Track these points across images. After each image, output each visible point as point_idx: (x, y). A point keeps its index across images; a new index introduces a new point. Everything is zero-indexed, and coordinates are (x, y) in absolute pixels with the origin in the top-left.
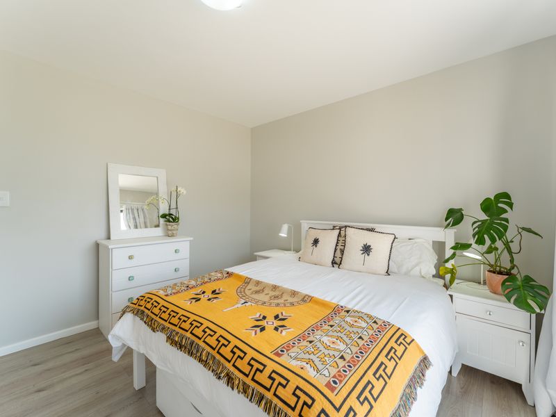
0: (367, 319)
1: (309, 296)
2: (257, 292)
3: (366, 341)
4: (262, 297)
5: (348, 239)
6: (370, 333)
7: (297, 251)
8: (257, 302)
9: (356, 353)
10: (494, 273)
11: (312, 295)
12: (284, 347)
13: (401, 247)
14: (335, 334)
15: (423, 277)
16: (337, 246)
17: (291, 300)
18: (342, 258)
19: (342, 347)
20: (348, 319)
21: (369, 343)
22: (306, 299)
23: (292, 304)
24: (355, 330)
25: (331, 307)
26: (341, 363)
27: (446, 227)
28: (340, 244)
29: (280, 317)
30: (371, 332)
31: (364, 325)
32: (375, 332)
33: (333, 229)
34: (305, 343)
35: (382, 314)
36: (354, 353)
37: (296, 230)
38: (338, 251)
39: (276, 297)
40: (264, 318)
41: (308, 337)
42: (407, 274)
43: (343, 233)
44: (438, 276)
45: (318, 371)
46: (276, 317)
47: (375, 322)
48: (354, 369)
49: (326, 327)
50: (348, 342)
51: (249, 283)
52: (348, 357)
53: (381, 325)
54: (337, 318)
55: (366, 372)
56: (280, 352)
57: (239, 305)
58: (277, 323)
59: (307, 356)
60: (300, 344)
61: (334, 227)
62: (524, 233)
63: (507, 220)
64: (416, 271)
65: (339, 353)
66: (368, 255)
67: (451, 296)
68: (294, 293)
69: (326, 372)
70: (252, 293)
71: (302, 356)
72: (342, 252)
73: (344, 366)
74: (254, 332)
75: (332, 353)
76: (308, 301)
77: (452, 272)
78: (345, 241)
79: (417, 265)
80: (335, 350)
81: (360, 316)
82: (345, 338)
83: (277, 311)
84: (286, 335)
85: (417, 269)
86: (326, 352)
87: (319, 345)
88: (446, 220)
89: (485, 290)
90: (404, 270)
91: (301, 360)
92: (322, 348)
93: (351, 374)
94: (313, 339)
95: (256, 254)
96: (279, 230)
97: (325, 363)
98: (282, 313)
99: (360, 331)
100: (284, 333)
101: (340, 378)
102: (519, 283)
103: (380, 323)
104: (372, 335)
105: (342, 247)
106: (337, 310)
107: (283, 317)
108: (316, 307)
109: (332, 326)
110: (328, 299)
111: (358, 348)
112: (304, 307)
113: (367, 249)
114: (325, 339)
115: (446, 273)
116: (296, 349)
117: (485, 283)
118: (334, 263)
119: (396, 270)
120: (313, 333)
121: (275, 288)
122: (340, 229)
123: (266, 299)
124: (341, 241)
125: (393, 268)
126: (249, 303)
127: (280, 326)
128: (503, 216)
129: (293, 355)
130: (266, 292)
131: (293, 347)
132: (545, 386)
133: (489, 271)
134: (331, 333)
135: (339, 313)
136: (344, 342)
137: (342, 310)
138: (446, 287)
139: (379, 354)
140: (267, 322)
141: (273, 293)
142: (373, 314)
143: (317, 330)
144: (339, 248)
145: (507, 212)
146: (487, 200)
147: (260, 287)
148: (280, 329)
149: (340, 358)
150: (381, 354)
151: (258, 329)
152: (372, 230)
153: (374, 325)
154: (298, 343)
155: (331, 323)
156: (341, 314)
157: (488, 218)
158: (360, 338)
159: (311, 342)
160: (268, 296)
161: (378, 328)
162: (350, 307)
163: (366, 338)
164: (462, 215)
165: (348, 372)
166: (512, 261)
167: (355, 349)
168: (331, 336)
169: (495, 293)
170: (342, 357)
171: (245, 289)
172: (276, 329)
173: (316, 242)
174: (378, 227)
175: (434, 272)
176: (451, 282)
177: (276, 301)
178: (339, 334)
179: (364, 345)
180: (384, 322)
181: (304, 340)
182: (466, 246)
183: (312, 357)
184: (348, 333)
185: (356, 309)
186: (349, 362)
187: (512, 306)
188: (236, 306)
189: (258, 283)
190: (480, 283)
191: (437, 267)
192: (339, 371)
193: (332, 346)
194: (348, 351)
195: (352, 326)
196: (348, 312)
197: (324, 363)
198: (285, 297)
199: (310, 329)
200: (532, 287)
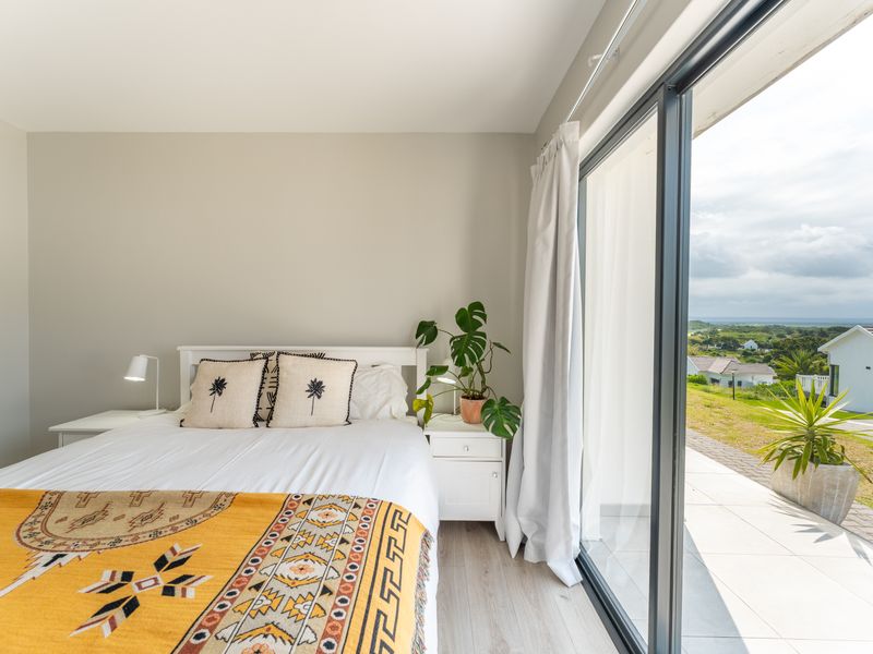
0: (343, 505)
1: (228, 495)
2: (85, 521)
3: (354, 544)
4: (106, 529)
5: (283, 374)
6: (355, 528)
7: (172, 406)
8: (94, 546)
9: (346, 571)
10: (468, 398)
11: (234, 490)
12: (201, 626)
13: (364, 378)
14: (300, 551)
15: (394, 418)
16: (261, 388)
17: (186, 513)
18: (272, 409)
19: (318, 570)
20: (313, 515)
21: (359, 545)
22: (222, 502)
23: (192, 522)
24: (330, 530)
25: (276, 503)
26: (327, 602)
27: (418, 347)
28: (266, 385)
29: (171, 559)
30: (355, 525)
31: (341, 516)
32: (361, 522)
33: (252, 359)
34: (245, 595)
35: (361, 488)
36: (341, 573)
37: (166, 365)
38: (265, 398)
39: (145, 518)
40: (127, 576)
41: (249, 578)
42: (374, 416)
43: (272, 365)
44: (411, 413)
45: (292, 640)
46: (161, 563)
47: (356, 506)
48: (351, 602)
49: (279, 544)
50: (326, 556)
51: (54, 505)
52: (334, 586)
53: (366, 508)
54: (294, 520)
55: (370, 597)
56: (194, 642)
57: (39, 571)
58: (165, 577)
59: (261, 620)
60: (237, 603)
61: (253, 355)
62: (496, 349)
63: (484, 335)
64: (385, 412)
65: (317, 584)
66: (319, 397)
67: (428, 437)
68: (190, 498)
69: (309, 636)
70: (72, 528)
71: (250, 624)
72: (273, 398)
73: (335, 606)
74: (106, 626)
75: (304, 590)
76: (228, 503)
77: (427, 404)
78: (277, 378)
79: (386, 402)
80: (309, 581)
81: (331, 503)
82: (318, 552)
83: (158, 548)
84: (195, 596)
85: (387, 407)
86: (295, 593)
87: (276, 585)
88: (417, 336)
89: (458, 420)
90: (369, 411)
91: (251, 634)
92: (284, 590)
93: (350, 614)
94: (262, 578)
95: (52, 428)
96: (126, 370)
97: (300, 617)
98: (173, 550)
99: (337, 529)
100: (191, 592)
101: (335, 633)
102: (496, 407)
103: (363, 504)
104: (359, 528)
105: (273, 390)
106: (290, 505)
107: (177, 558)
108: (248, 511)
109: (288, 539)
110: (265, 490)
111: (346, 560)
112: (220, 520)
113: (316, 388)
114: (285, 569)
115: (420, 408)
116: (230, 617)
117: (458, 412)
118: (257, 419)
119: (358, 415)
120: (257, 567)
121: (138, 497)
122: (266, 357)
123: (120, 529)
124: (269, 380)
125: (355, 412)
126: (71, 556)
127: (177, 581)
128: (479, 330)
129: (227, 633)
130: (114, 512)
131: (222, 614)
132: (516, 516)
133: (463, 397)
134: (291, 553)
135: (294, 510)
136: (321, 560)
137: (298, 502)
138: (422, 425)
139: (378, 558)
140: (139, 585)
141: (137, 511)
142: (349, 492)
143: (263, 557)
144: (264, 392)
145: (481, 325)
146: (462, 310)
147: (94, 507)
148: (178, 588)
149: (322, 593)
150: (381, 556)
151: (118, 613)
152: (320, 356)
153: (356, 511)
154: (232, 601)
155: (286, 533)
156: (298, 510)
157: (463, 333)
158: (343, 541)
159: (258, 587)
160: (124, 522)
161: (363, 514)
162: (309, 492)
163: (351, 538)
164: (436, 330)
165: (345, 613)
166: (483, 382)
167: (341, 565)
168: (294, 558)
169: (469, 422)
170: (326, 590)
171: (44, 524)
172: (168, 591)
173: (219, 386)
174: (330, 351)
175: (407, 410)
176: (427, 418)
177: (149, 527)
178: (307, 549)
179: (352, 552)
180: (369, 501)
181: (241, 589)
182: (443, 370)
183: (271, 617)
184: (321, 541)
185: (319, 492)
186: (339, 594)
187: (490, 434)
188: (28, 576)
189: (85, 498)
190: (452, 413)
191: (410, 400)
192: (330, 620)
193: (301, 577)
194: (332, 573)
195: (323, 525)
196: (309, 502)
197: (297, 617)
198: (170, 511)
199: (248, 561)
200: (507, 409)
